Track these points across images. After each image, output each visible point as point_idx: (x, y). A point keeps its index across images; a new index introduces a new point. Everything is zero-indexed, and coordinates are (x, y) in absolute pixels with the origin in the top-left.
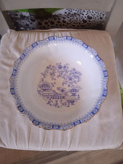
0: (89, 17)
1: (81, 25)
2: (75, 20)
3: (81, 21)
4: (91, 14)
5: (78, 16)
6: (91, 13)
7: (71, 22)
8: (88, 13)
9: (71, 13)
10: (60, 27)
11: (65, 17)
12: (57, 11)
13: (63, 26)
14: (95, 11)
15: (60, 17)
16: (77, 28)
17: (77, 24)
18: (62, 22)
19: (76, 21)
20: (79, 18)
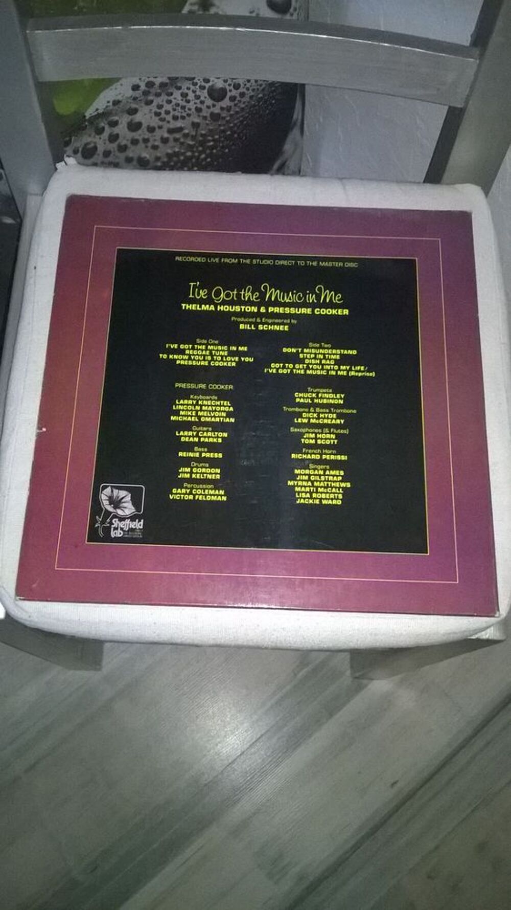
1: (205, 118)
2: (177, 105)
3: (202, 98)
5: (185, 85)
7: (163, 120)
9: (158, 81)
10: (122, 156)
11: (134, 106)
12: (102, 96)
13: (132, 148)
15: (116, 114)
16: (194, 133)
17: (187, 118)
18: (126, 130)
19: (183, 108)
20: (194, 92)
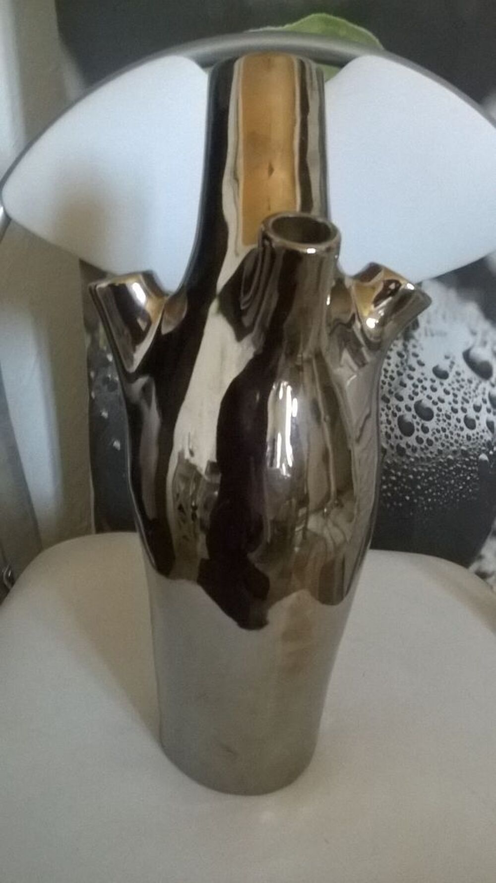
0: (423, 408)
1: (392, 447)
3: (393, 425)
4: (429, 397)
6: (429, 392)
8: (419, 390)
14: (442, 384)
